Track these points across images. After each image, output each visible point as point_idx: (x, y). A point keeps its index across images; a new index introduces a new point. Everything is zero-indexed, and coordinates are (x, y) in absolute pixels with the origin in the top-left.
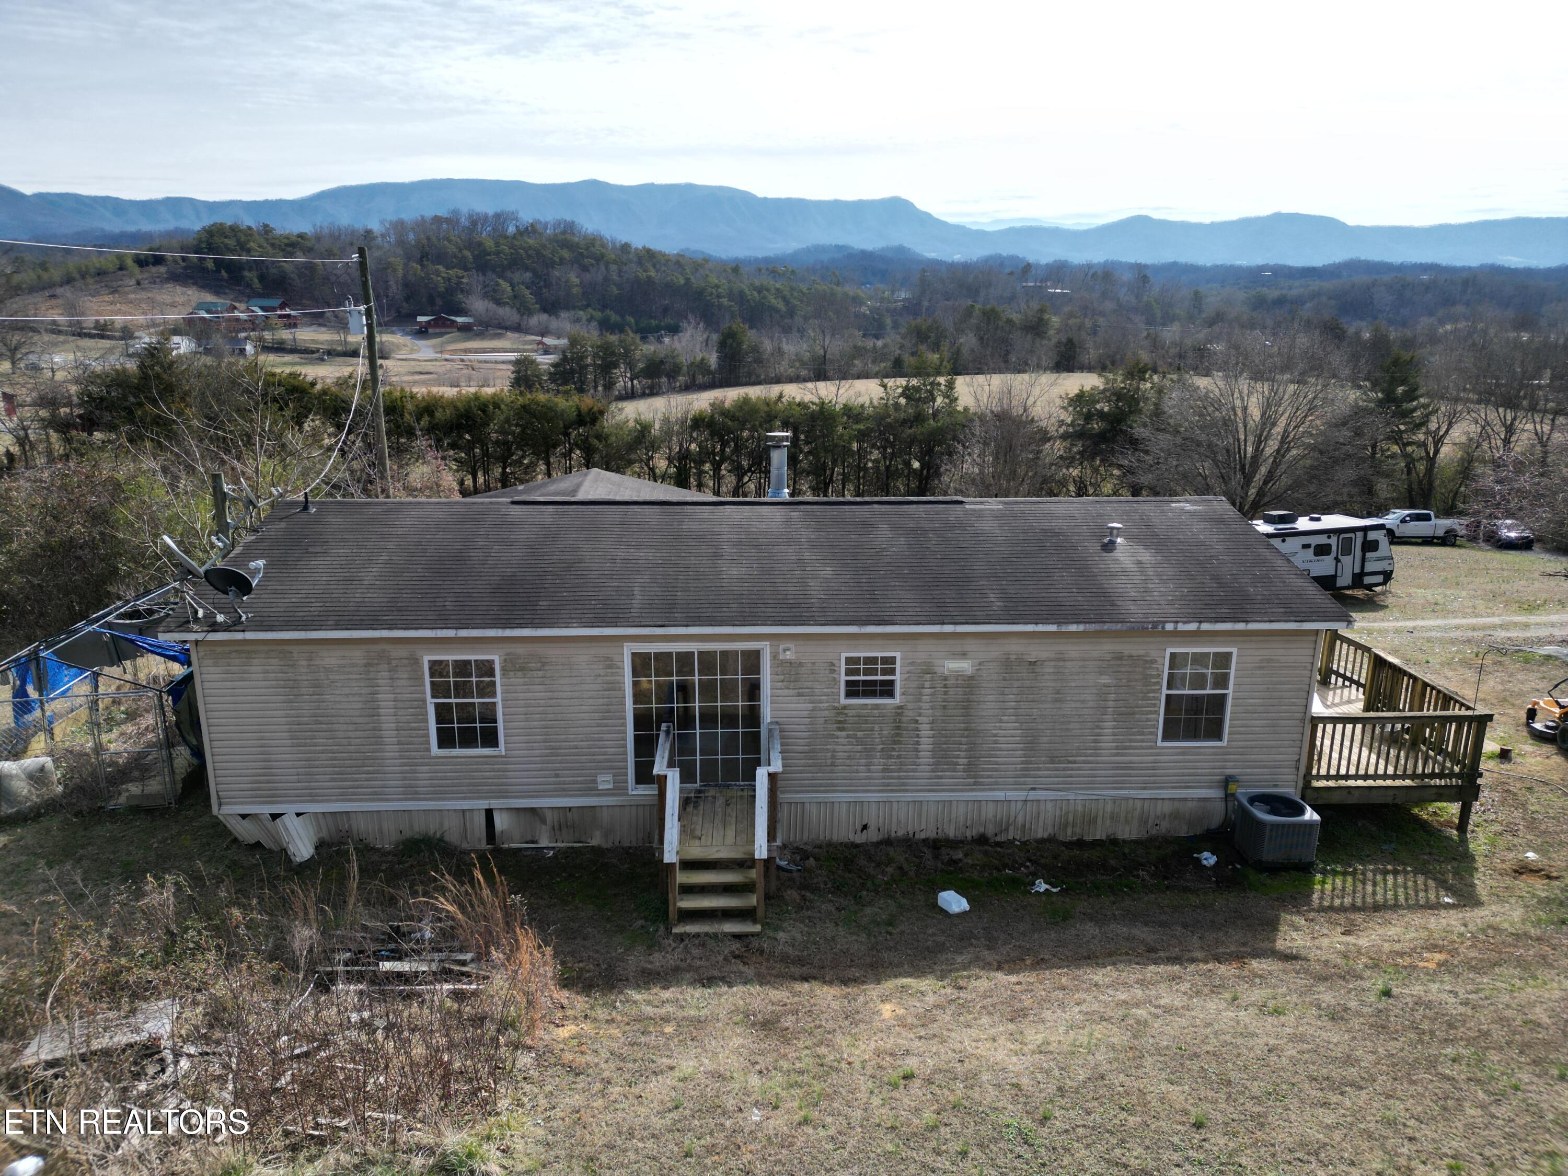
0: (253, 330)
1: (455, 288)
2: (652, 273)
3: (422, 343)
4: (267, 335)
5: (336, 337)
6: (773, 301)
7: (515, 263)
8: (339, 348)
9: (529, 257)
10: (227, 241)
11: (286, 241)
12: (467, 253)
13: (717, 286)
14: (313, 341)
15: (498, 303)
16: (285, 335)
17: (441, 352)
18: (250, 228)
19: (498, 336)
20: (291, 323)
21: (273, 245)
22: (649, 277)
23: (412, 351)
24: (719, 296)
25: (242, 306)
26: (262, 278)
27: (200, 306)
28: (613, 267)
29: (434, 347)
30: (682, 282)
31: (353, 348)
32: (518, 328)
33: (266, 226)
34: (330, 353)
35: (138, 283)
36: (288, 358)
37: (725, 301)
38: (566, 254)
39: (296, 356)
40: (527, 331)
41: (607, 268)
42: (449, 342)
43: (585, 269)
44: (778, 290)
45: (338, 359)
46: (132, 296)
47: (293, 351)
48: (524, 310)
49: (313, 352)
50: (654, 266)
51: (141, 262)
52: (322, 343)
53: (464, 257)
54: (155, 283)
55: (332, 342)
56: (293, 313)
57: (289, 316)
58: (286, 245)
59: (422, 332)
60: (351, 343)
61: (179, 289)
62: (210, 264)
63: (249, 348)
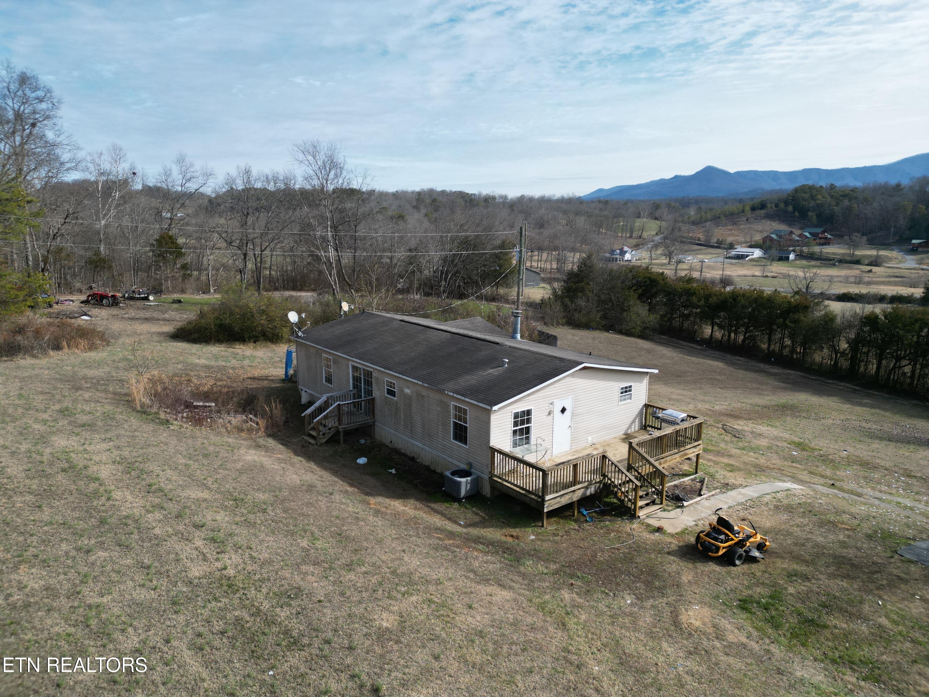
0: (798, 246)
3: (911, 257)
4: (805, 249)
5: (847, 251)
8: (848, 258)
10: (804, 195)
11: (842, 193)
14: (833, 254)
16: (817, 249)
18: (821, 187)
20: (827, 242)
21: (832, 197)
23: (901, 262)
25: (798, 232)
26: (819, 216)
27: (775, 232)
29: (917, 260)
31: (857, 259)
33: (832, 185)
34: (841, 261)
35: (747, 220)
36: (813, 263)
39: (819, 262)
45: (845, 265)
47: (818, 259)
49: (830, 260)
51: (753, 209)
52: (838, 254)
54: (757, 219)
55: (843, 254)
56: (829, 236)
57: (826, 238)
58: (841, 196)
60: (857, 255)
61: (769, 222)
62: (790, 208)
63: (792, 256)
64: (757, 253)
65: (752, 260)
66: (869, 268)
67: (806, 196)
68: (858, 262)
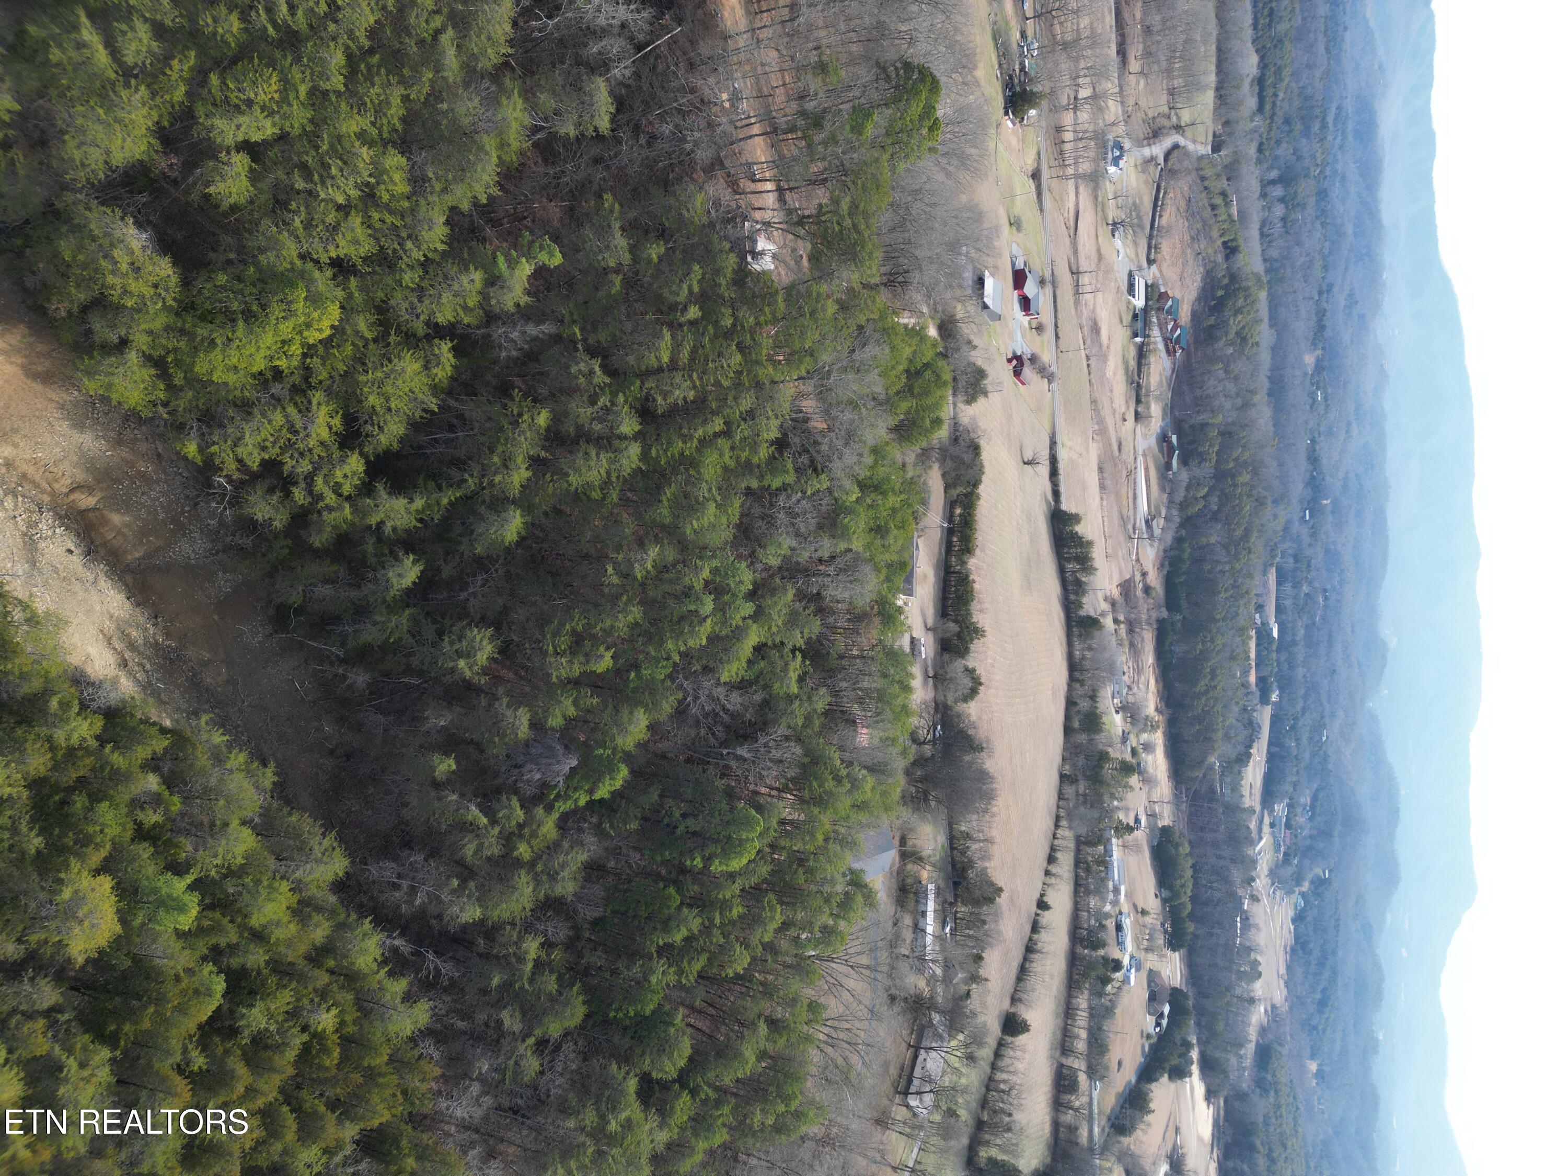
1: (1202, 457)
2: (1222, 595)
3: (1153, 441)
6: (1203, 683)
7: (1225, 498)
8: (1142, 393)
9: (1233, 507)
11: (1248, 336)
12: (1231, 465)
13: (1212, 641)
14: (1148, 375)
15: (1188, 488)
17: (1144, 455)
19: (1162, 489)
20: (1170, 352)
21: (1242, 329)
22: (1219, 592)
23: (1145, 436)
24: (1204, 642)
25: (1180, 323)
26: (1212, 326)
27: (1176, 302)
28: (1227, 567)
29: (1150, 448)
30: (1218, 617)
31: (1143, 401)
32: (1171, 501)
34: (1138, 388)
35: (1203, 250)
36: (1133, 363)
37: (1200, 646)
38: (1239, 533)
39: (1136, 366)
40: (1168, 508)
41: (1226, 563)
42: (1154, 457)
43: (1226, 547)
44: (1215, 687)
45: (1133, 392)
46: (1189, 251)
47: (1140, 364)
48: (1183, 506)
49: (1138, 377)
50: (1231, 596)
52: (1148, 379)
53: (1228, 462)
54: (1205, 261)
56: (1178, 355)
57: (1175, 351)
58: (1245, 337)
59: (1164, 438)
60: (1146, 398)
61: (1198, 278)
62: (1220, 293)
63: (1138, 340)
64: (1139, 302)
65: (1129, 302)
66: (1131, 416)
67: (1241, 302)
68: (1138, 401)
